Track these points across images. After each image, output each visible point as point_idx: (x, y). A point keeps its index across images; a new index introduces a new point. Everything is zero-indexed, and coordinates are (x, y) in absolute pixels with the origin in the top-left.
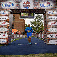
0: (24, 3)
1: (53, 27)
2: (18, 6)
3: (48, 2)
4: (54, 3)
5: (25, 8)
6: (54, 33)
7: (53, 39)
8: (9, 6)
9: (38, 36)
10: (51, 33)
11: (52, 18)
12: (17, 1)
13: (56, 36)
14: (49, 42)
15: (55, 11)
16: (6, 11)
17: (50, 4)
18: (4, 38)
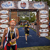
0: (21, 4)
1: (44, 24)
2: (16, 6)
4: (45, 4)
5: (22, 8)
6: (44, 28)
7: (43, 33)
8: (8, 6)
10: (42, 28)
12: (15, 2)
15: (46, 11)
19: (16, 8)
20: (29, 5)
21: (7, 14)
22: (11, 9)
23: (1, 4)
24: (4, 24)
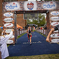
2: (22, 7)
3: (51, 3)
4: (57, 3)
6: (56, 33)
8: (13, 8)
9: (40, 31)
10: (54, 33)
11: (55, 19)
12: (21, 3)
13: (58, 35)
14: (52, 41)
16: (11, 13)
17: (53, 5)
18: (11, 39)
19: (22, 10)
20: (38, 5)
21: (12, 17)
22: (16, 11)
23: (5, 5)
24: (8, 28)
